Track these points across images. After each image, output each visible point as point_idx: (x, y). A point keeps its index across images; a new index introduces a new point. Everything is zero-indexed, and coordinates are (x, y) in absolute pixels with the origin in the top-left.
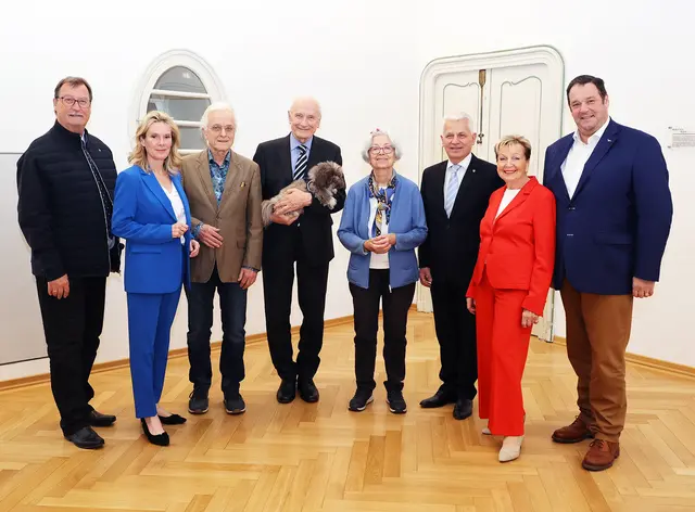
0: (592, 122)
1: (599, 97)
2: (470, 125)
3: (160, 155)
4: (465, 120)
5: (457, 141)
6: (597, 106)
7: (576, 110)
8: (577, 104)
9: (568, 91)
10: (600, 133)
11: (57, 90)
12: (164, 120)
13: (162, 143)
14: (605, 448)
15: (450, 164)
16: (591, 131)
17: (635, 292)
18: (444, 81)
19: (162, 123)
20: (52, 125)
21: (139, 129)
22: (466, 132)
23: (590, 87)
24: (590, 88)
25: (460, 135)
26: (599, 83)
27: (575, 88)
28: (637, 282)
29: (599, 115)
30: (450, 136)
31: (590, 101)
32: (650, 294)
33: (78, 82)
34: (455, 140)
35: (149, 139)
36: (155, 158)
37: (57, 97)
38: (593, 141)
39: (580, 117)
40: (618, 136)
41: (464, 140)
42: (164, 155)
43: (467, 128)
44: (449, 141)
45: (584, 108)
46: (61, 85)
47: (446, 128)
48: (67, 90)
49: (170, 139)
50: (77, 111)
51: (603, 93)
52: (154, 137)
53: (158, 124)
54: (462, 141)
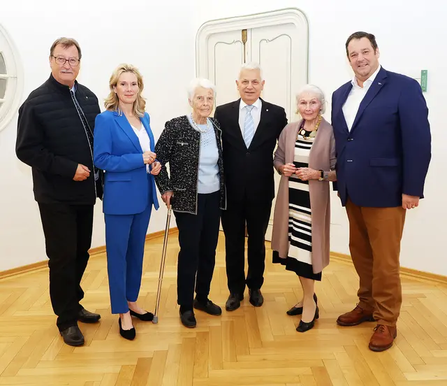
0: (366, 69)
1: (371, 49)
2: (261, 75)
3: (129, 100)
4: (258, 70)
5: (251, 87)
6: (370, 56)
7: (354, 60)
8: (355, 55)
9: (347, 45)
10: (372, 78)
11: (52, 49)
12: (132, 71)
13: (130, 89)
14: (386, 331)
15: (242, 104)
16: (366, 76)
17: (404, 205)
18: (213, 40)
19: (129, 73)
20: (48, 77)
21: (112, 78)
22: (258, 80)
23: (365, 40)
24: (365, 42)
25: (254, 82)
26: (371, 38)
27: (353, 42)
28: (405, 198)
29: (371, 64)
30: (246, 82)
31: (365, 52)
32: (416, 206)
33: (69, 44)
34: (250, 85)
35: (119, 86)
36: (126, 103)
37: (52, 55)
38: (367, 84)
39: (357, 66)
40: (387, 80)
42: (133, 99)
44: (244, 86)
45: (360, 57)
46: (54, 46)
48: (59, 51)
49: (137, 86)
50: (67, 69)
51: (375, 46)
52: (123, 85)
53: (125, 74)
54: (255, 86)
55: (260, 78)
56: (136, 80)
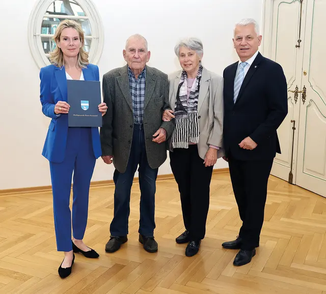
2: (256, 29)
4: (252, 25)
12: (73, 26)
13: (71, 43)
15: (240, 62)
19: (71, 28)
22: (252, 35)
25: (248, 37)
30: (240, 39)
34: (244, 42)
35: (62, 41)
36: (69, 57)
41: (251, 42)
43: (253, 31)
44: (238, 43)
47: (236, 33)
49: (79, 41)
52: (66, 39)
53: (68, 29)
54: (249, 42)
55: (256, 34)
56: (77, 35)
